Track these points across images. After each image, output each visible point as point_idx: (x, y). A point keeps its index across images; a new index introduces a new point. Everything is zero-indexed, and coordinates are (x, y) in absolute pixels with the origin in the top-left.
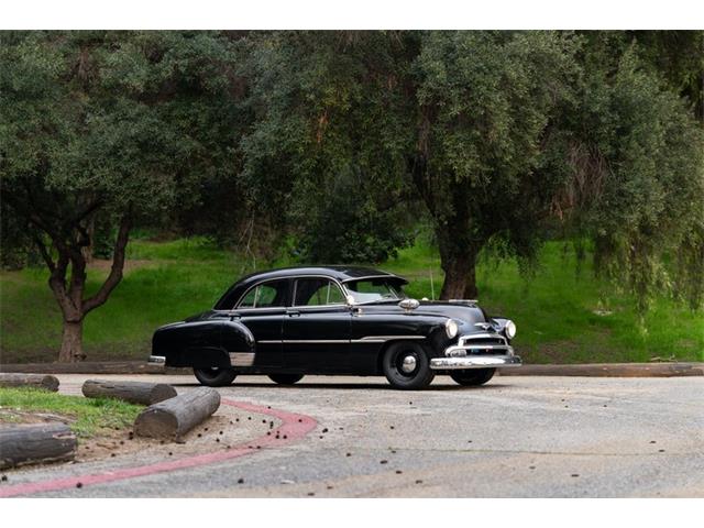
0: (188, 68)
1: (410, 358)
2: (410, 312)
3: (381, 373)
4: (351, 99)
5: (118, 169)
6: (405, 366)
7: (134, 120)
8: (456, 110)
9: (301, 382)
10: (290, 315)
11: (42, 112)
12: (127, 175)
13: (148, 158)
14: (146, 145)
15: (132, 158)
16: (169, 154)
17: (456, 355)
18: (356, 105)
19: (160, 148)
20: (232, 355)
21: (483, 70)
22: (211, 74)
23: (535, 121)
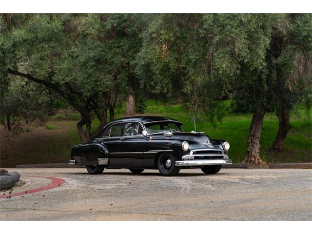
0: (118, 24)
1: (169, 161)
2: (169, 138)
3: (156, 168)
4: (175, 35)
5: (86, 73)
6: (167, 164)
7: (93, 49)
8: (217, 39)
9: (143, 172)
10: (122, 140)
11: (52, 47)
12: (90, 75)
13: (100, 67)
14: (99, 61)
15: (92, 67)
16: (110, 65)
17: (188, 159)
18: (178, 38)
19: (105, 62)
20: (99, 159)
21: (230, 18)
22: (129, 26)
23: (262, 42)
